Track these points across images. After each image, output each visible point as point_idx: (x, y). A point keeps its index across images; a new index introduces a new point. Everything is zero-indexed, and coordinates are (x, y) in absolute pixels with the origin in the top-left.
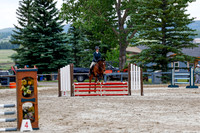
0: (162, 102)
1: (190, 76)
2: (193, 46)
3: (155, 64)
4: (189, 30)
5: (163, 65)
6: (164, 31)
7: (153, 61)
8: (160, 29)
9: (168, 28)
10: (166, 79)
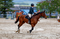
0: (3, 23)
1: (12, 16)
2: (13, 7)
3: (2, 12)
4: (13, 2)
5: (4, 12)
6: (5, 2)
7: (1, 11)
8: (4, 2)
9: (6, 2)
10: (5, 17)
